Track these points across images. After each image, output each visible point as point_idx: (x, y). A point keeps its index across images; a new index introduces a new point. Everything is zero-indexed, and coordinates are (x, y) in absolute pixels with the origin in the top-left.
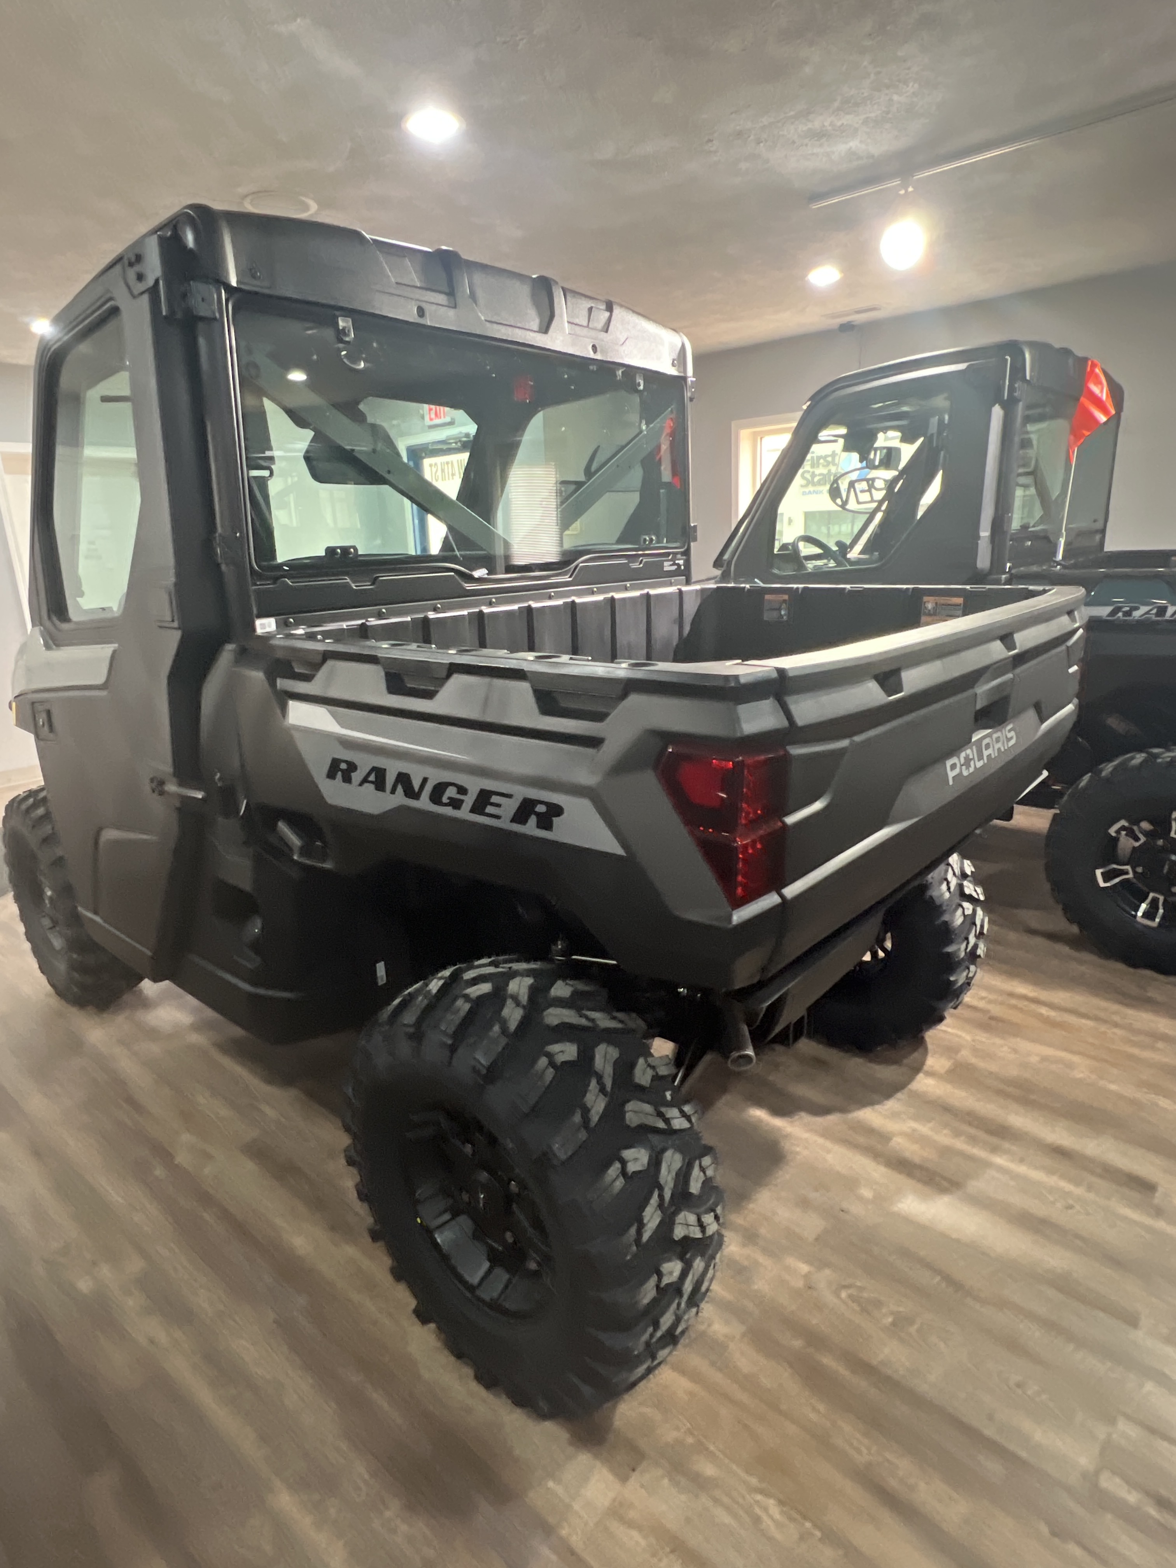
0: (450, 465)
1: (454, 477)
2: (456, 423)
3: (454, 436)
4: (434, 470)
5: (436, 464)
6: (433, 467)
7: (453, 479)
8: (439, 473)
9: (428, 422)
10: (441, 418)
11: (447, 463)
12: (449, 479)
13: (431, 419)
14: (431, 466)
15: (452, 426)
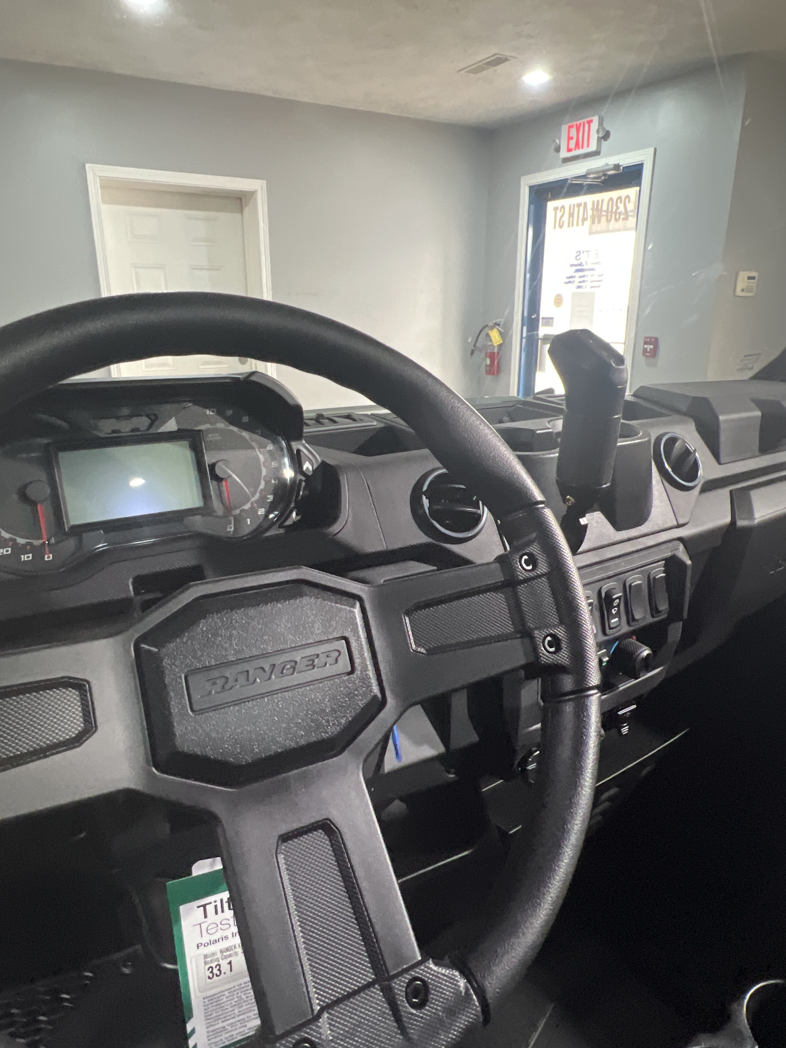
0: (582, 209)
1: (585, 222)
2: (602, 154)
3: (597, 170)
4: (559, 214)
5: (563, 207)
6: (558, 211)
7: (583, 224)
8: (566, 218)
9: (564, 154)
10: (582, 147)
11: (579, 205)
12: (577, 225)
13: (569, 150)
14: (556, 209)
15: (597, 157)
